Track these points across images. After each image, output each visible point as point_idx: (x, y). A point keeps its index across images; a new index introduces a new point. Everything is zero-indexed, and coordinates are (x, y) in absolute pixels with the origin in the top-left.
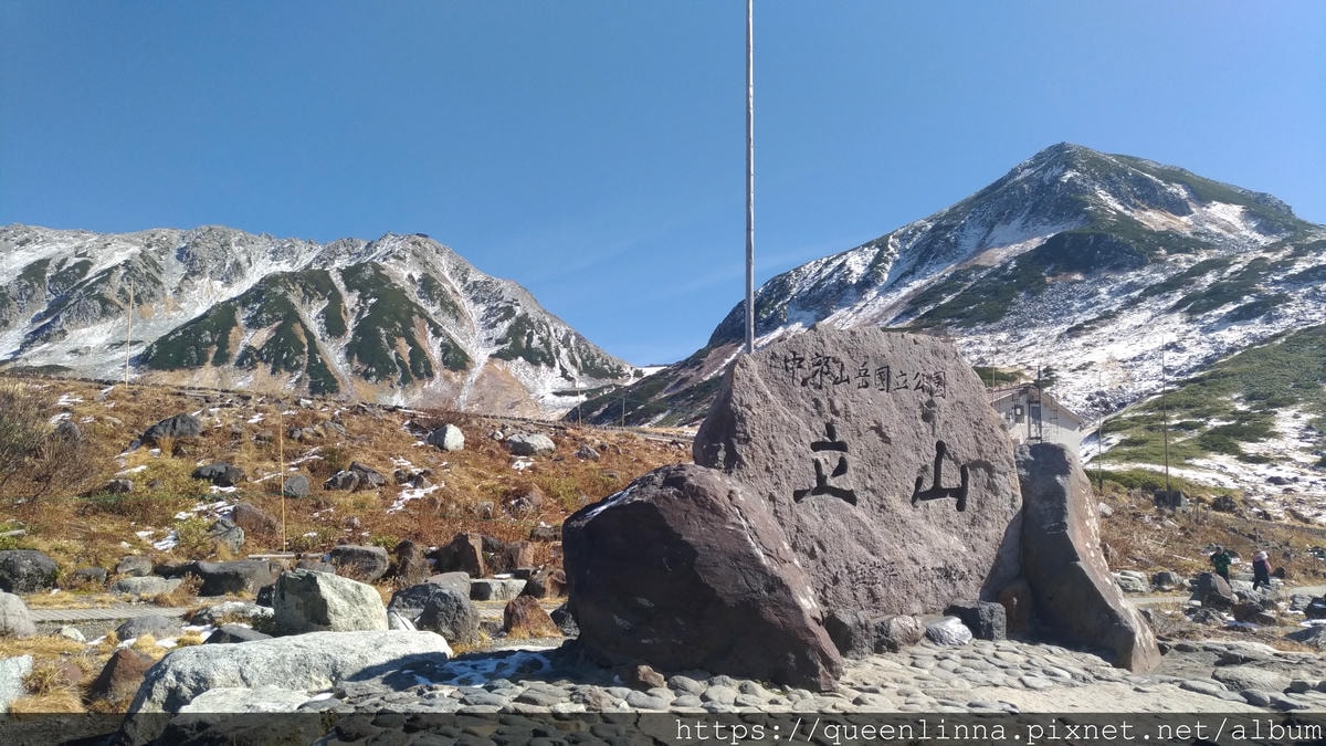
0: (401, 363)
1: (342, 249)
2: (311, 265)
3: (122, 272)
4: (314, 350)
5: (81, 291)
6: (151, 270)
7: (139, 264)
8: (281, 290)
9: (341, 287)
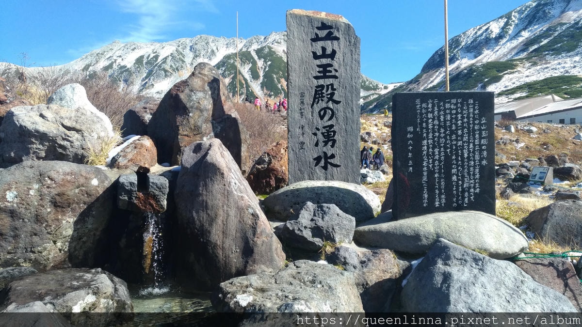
0: (283, 89)
1: (254, 41)
2: (242, 49)
3: (170, 58)
4: (248, 86)
5: (156, 67)
6: (181, 56)
7: (176, 54)
8: (232, 61)
9: (256, 57)
